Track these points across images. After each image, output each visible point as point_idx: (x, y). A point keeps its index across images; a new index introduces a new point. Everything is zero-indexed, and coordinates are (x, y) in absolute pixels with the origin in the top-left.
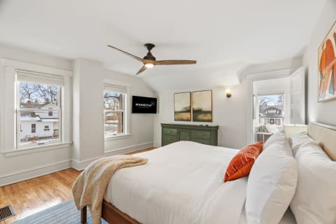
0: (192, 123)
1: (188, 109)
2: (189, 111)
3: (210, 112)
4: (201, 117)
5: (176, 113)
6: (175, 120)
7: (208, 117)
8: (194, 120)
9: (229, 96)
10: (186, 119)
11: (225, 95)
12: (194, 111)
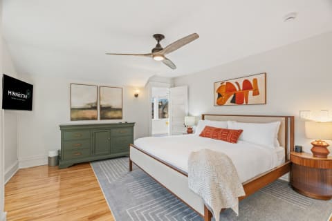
0: (99, 122)
1: (94, 105)
2: (95, 108)
3: (121, 110)
4: (110, 114)
5: (72, 110)
6: (72, 120)
7: (118, 114)
8: (102, 118)
9: (136, 96)
10: (90, 117)
11: (134, 96)
12: (102, 108)
